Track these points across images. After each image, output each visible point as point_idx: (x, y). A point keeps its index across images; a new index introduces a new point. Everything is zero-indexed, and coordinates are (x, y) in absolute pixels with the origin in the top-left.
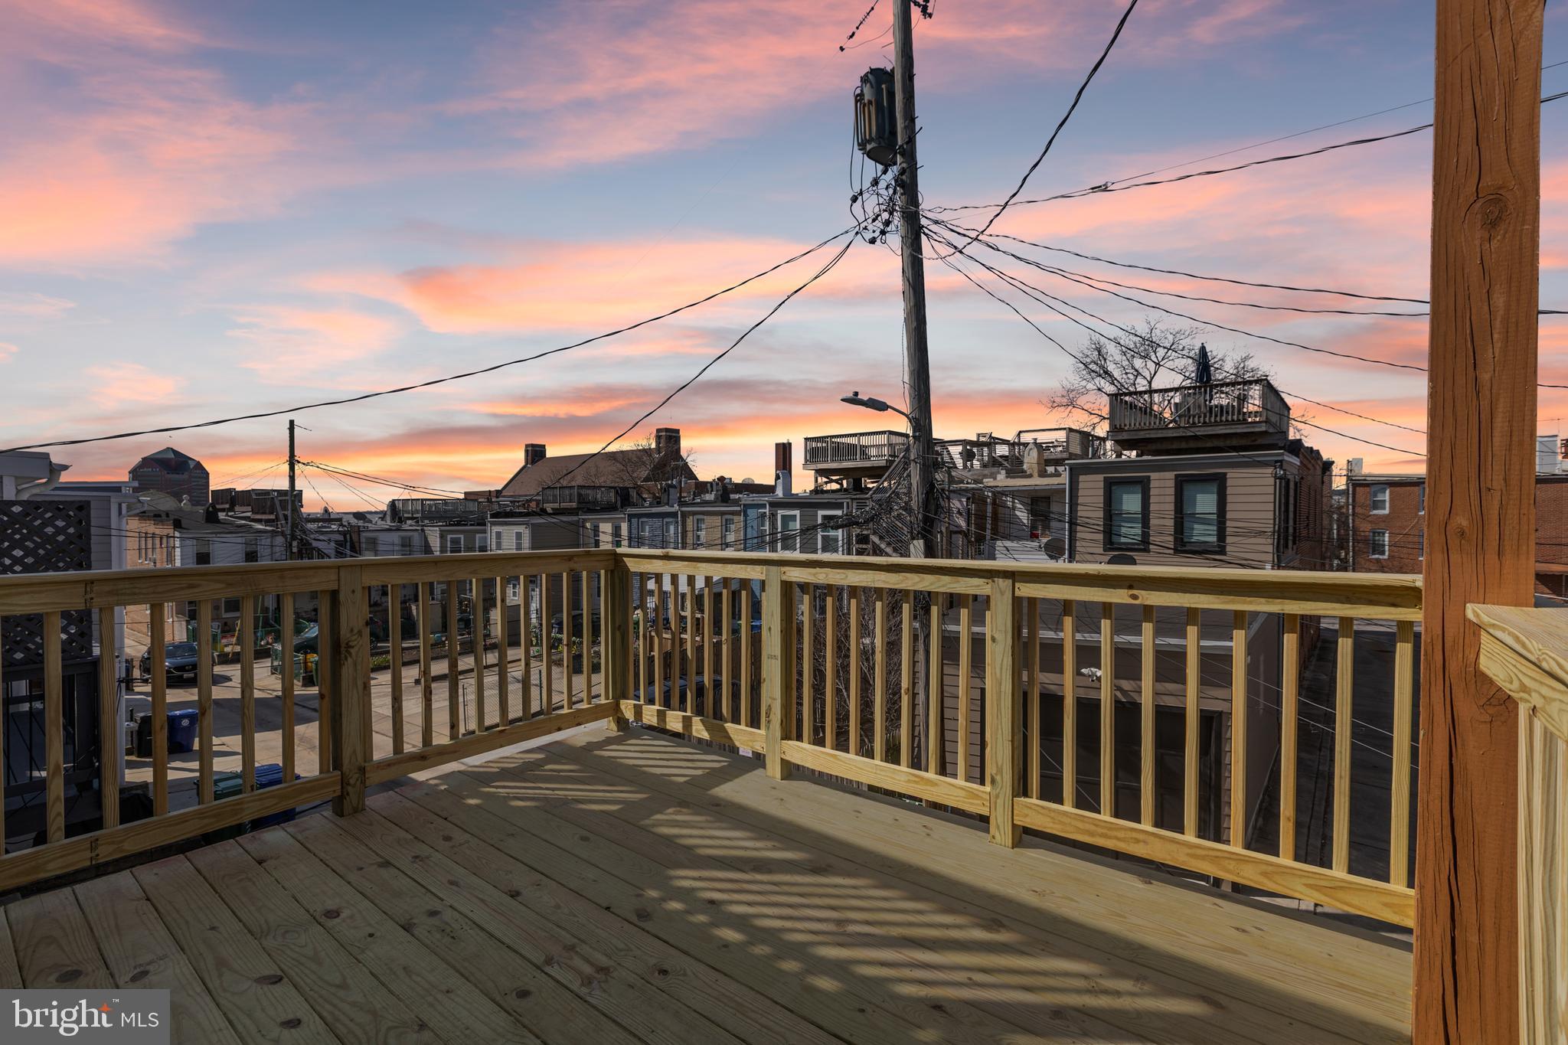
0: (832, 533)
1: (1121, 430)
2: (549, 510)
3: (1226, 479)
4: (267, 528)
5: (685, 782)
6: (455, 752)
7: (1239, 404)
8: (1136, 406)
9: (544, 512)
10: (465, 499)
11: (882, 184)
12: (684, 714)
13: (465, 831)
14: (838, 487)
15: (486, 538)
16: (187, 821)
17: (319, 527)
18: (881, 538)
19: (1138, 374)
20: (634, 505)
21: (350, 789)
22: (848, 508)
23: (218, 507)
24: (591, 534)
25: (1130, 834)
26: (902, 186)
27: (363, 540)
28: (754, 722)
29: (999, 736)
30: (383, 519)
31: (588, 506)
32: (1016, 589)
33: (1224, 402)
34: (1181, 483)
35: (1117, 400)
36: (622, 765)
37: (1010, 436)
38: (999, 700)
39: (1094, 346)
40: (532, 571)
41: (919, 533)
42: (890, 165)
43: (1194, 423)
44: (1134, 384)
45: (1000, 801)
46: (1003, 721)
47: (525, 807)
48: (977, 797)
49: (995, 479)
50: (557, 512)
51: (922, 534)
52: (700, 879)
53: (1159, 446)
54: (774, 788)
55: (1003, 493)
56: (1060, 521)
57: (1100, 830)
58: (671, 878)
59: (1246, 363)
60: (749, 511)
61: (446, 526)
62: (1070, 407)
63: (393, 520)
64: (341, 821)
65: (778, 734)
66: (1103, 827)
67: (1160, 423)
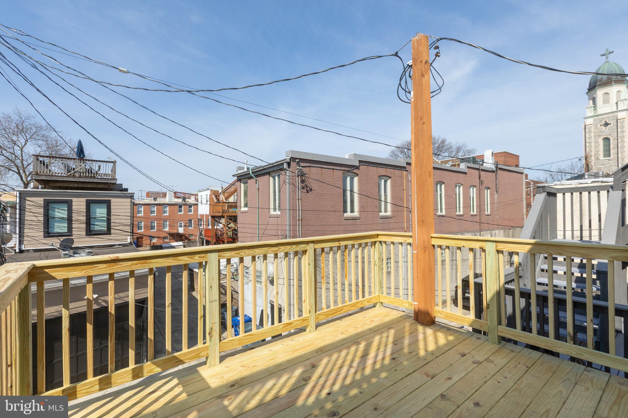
3: (111, 202)
34: (89, 204)
43: (83, 176)
67: (50, 173)
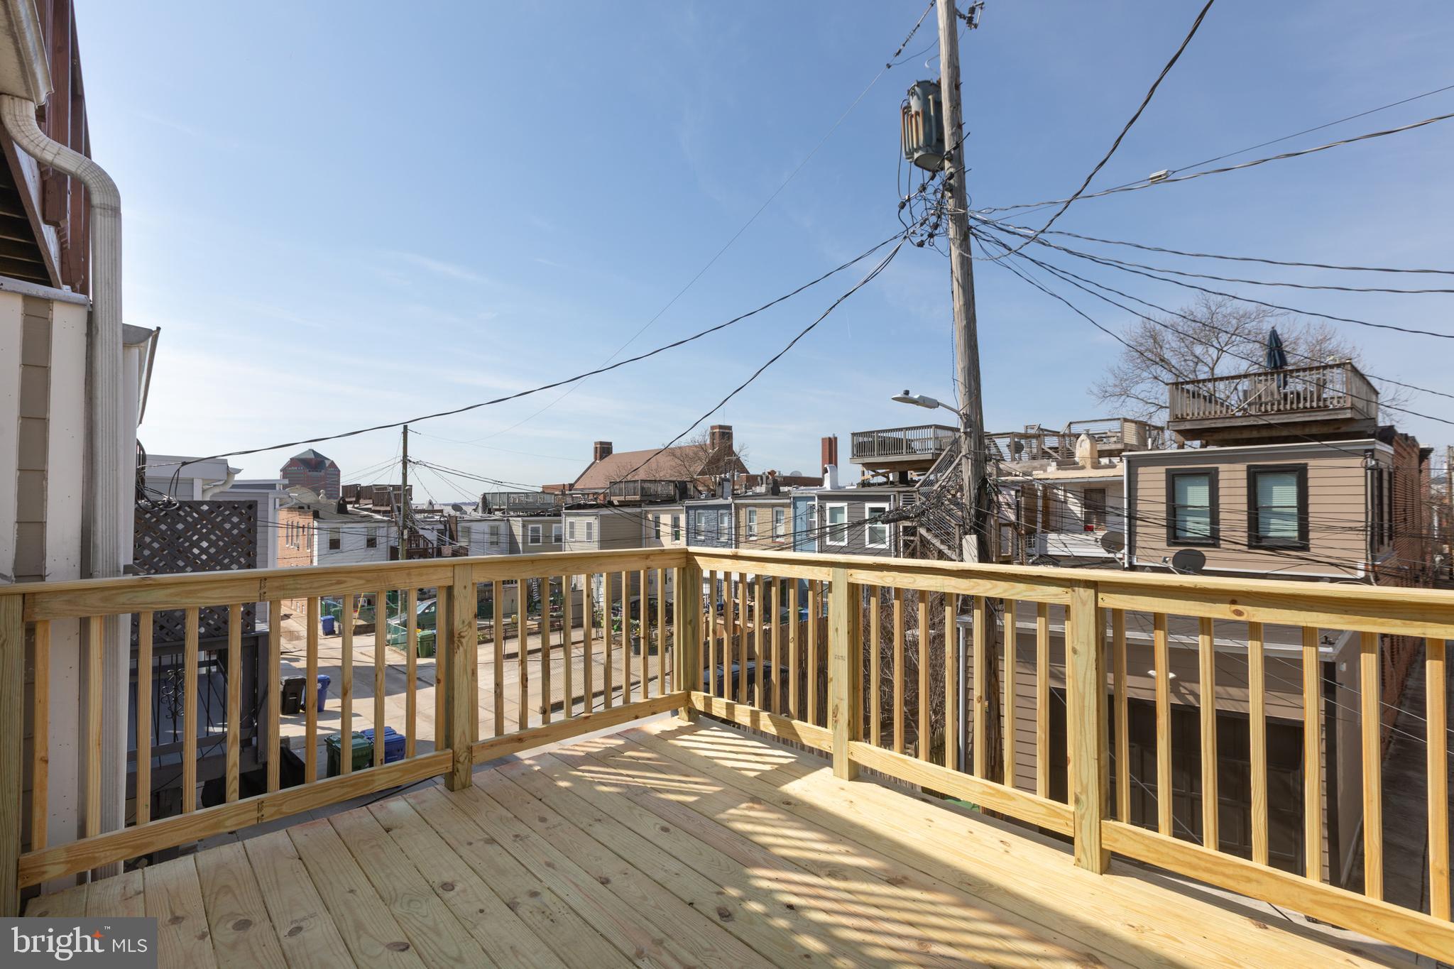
0: (879, 525)
1: (1183, 419)
2: (616, 503)
3: (1307, 470)
4: (385, 518)
5: (755, 777)
6: (547, 736)
7: (1319, 391)
8: (1199, 395)
9: (611, 504)
10: (543, 492)
11: (930, 190)
12: (753, 708)
13: (558, 813)
14: (884, 480)
15: (561, 528)
16: (330, 789)
17: (425, 518)
18: (928, 530)
19: (1198, 360)
20: (692, 498)
21: (459, 766)
22: (895, 500)
23: (347, 500)
24: (653, 525)
25: (1239, 872)
26: (951, 189)
27: (459, 529)
28: (821, 721)
29: (1084, 754)
30: (475, 510)
31: (650, 498)
32: (1100, 600)
33: (1300, 388)
34: (1254, 476)
35: (1177, 389)
36: (695, 755)
37: (1062, 429)
38: (1082, 714)
39: (1148, 334)
40: (615, 569)
41: (971, 528)
42: (937, 171)
43: (1266, 411)
44: (1195, 371)
45: (1085, 823)
46: (1088, 736)
47: (610, 792)
48: (1059, 815)
49: (1045, 471)
50: (623, 504)
51: (974, 529)
52: (777, 880)
53: (1227, 436)
54: (843, 789)
55: (1054, 486)
56: (1119, 515)
57: (1203, 864)
58: (749, 877)
59: (1323, 346)
60: (799, 504)
61: (527, 516)
62: (1123, 397)
63: (484, 511)
64: (452, 796)
65: (846, 735)
66: (1207, 861)
67: (1227, 412)
